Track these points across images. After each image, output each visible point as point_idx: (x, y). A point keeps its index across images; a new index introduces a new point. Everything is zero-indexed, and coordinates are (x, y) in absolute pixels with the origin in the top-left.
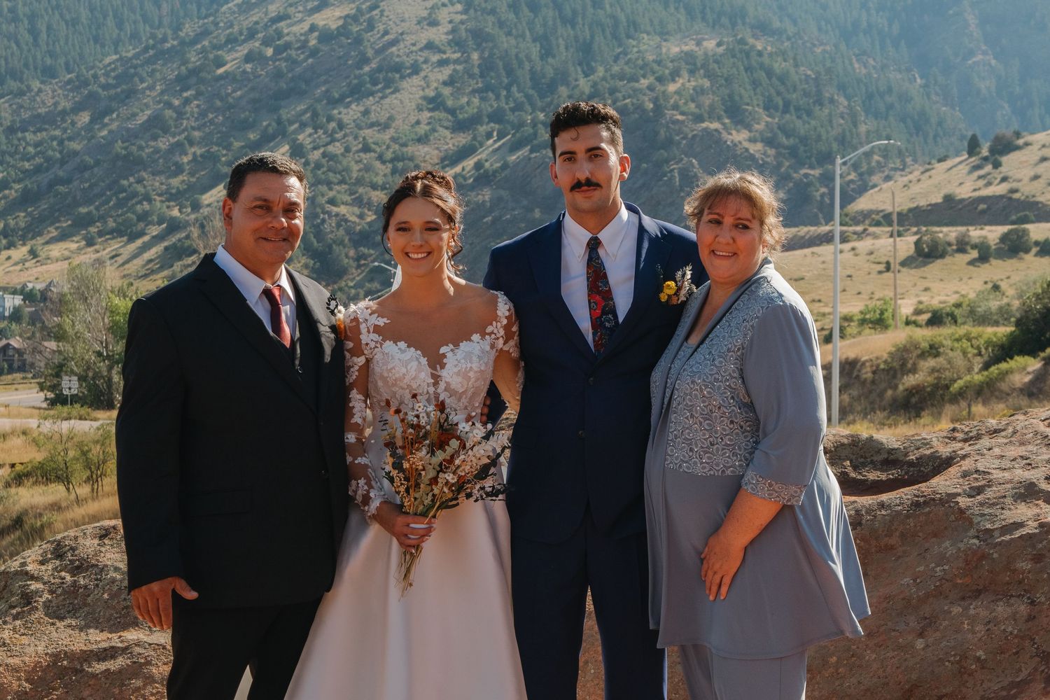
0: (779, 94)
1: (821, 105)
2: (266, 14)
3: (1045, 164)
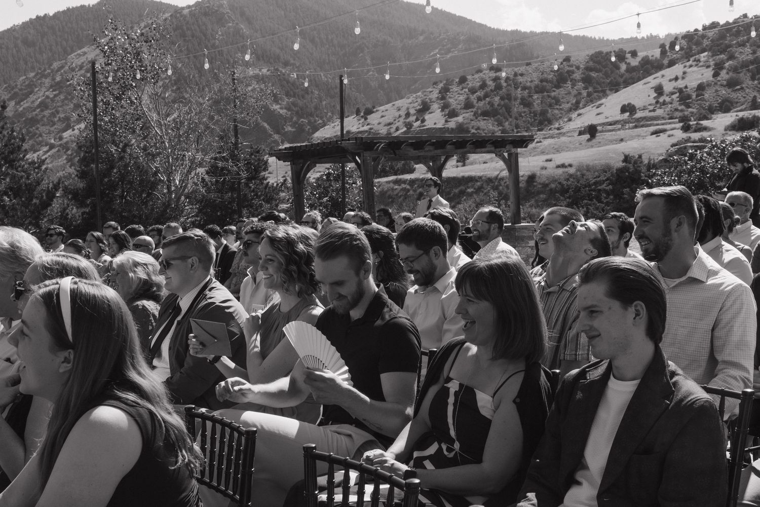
0: (291, 90)
1: (308, 94)
2: (87, 58)
3: (383, 118)
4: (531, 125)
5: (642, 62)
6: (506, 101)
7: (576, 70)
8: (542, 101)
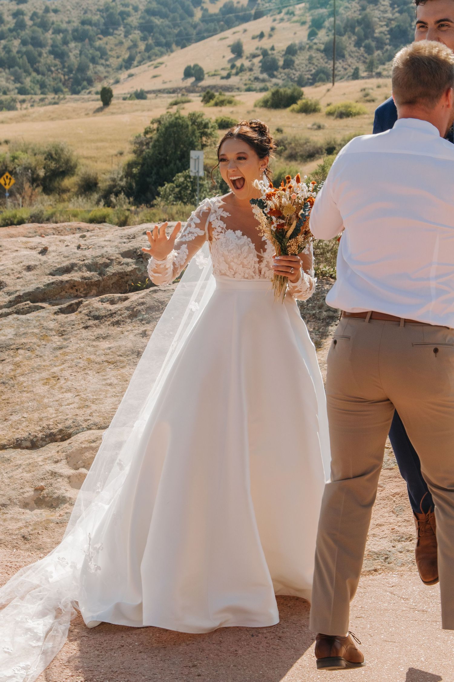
4: (64, 84)
5: (224, 9)
6: (30, 47)
7: (132, 12)
8: (81, 52)
